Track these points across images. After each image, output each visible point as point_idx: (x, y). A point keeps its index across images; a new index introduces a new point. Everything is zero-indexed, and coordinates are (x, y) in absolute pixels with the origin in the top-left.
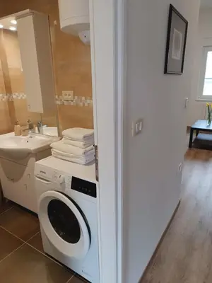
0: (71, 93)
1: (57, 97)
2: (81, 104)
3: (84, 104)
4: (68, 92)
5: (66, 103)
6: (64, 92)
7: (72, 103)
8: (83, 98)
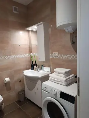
0: (57, 53)
1: (50, 55)
2: (62, 58)
3: (63, 58)
4: (55, 53)
5: (54, 57)
6: (54, 53)
7: (57, 57)
8: (63, 55)
